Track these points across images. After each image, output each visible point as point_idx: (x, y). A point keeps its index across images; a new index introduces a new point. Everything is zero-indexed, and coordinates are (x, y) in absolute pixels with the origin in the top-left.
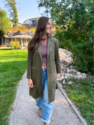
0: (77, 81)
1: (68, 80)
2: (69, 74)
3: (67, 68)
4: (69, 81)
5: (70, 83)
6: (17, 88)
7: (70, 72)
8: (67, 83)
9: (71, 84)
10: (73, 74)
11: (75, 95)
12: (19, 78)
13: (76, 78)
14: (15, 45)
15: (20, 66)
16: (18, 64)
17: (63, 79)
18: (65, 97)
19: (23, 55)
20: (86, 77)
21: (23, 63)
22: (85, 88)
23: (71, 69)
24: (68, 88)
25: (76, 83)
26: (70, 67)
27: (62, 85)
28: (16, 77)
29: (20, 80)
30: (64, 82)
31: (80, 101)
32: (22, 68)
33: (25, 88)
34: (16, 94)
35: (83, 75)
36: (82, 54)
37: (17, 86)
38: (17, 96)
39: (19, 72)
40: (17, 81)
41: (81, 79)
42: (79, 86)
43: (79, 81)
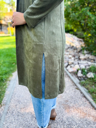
1: (86, 71)
2: (85, 62)
3: (80, 54)
4: (87, 73)
5: (91, 75)
6: (7, 85)
7: (85, 59)
8: (86, 76)
9: (93, 77)
10: (90, 61)
12: (12, 69)
17: (78, 69)
23: (86, 55)
24: (89, 84)
27: (78, 79)
28: (9, 67)
29: (13, 72)
30: (80, 74)
34: (3, 97)
37: (8, 82)
38: (5, 102)
39: (14, 60)
40: (8, 73)
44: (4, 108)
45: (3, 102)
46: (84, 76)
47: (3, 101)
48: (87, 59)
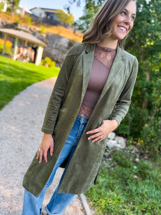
0: (107, 152)
11: (100, 188)
14: (2, 47)
20: (123, 147)
22: (122, 173)
25: (105, 156)
31: (108, 210)
35: (119, 142)
41: (115, 149)
42: (110, 165)
43: (109, 153)
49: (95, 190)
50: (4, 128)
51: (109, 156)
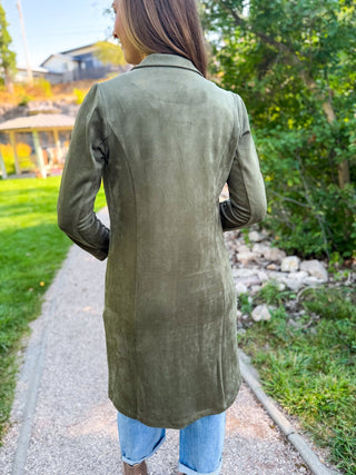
0: (289, 299)
1: (250, 300)
2: (249, 272)
3: (238, 243)
4: (254, 306)
5: (262, 313)
6: (17, 362)
7: (253, 262)
8: (250, 316)
9: (268, 317)
10: (265, 268)
11: (297, 374)
12: (25, 309)
13: (282, 287)
14: (13, 161)
15: (32, 250)
16: (24, 242)
18: (252, 392)
19: (44, 197)
20: (324, 278)
21: (47, 234)
22: (336, 331)
23: (257, 247)
24: (254, 340)
25: (288, 309)
26: (247, 239)
28: (15, 305)
29: (30, 320)
31: (327, 412)
32: (41, 258)
33: (58, 359)
34: (11, 400)
35: (311, 271)
36: (297, 176)
37: (19, 353)
38: (19, 413)
39: (28, 278)
40: (16, 324)
41: (307, 288)
42: (305, 323)
43: (297, 301)
44: (21, 430)
45: (14, 415)
46: (245, 317)
47: (12, 413)
48: (257, 260)
49: (287, 381)
50: (70, 316)
51: (299, 307)
